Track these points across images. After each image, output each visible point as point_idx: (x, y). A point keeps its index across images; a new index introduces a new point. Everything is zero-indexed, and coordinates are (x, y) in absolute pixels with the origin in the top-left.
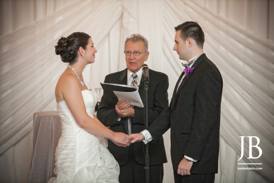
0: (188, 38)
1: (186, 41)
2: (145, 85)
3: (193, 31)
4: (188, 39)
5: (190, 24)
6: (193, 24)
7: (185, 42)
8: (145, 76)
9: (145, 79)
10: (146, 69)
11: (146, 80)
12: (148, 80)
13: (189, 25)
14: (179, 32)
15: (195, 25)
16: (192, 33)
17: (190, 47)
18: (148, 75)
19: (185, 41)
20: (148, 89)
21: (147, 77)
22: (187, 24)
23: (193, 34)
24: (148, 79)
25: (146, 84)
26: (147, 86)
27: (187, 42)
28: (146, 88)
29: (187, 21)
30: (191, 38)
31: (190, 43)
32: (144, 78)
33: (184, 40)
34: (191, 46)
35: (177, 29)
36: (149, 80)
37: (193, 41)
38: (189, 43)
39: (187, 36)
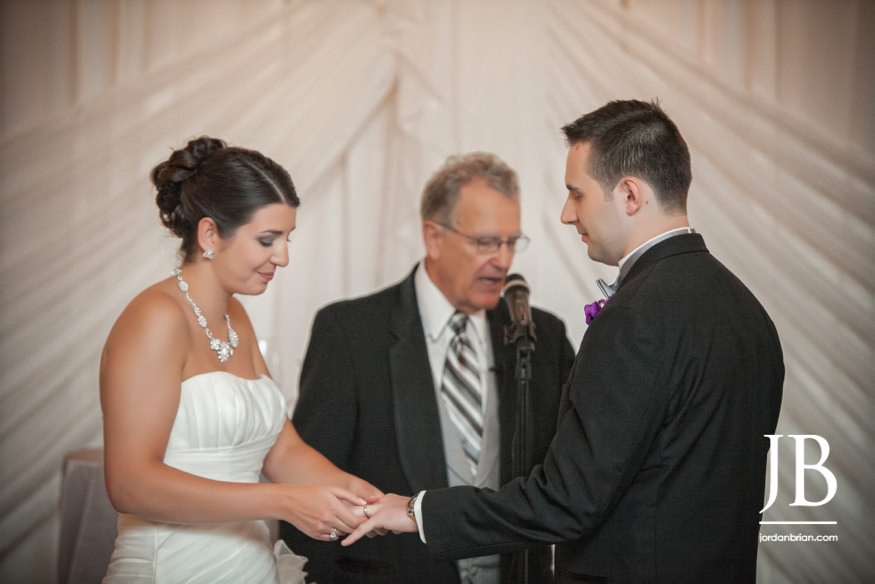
0: (622, 176)
1: (617, 190)
2: (518, 355)
3: (645, 147)
4: (622, 180)
5: (630, 114)
6: (638, 112)
7: (609, 196)
8: (518, 321)
9: (517, 334)
10: (519, 293)
11: (520, 339)
12: (531, 339)
13: (622, 118)
14: (585, 149)
15: (649, 114)
16: (640, 155)
17: (630, 214)
18: (530, 319)
19: (614, 187)
20: (530, 376)
21: (527, 327)
22: (613, 115)
23: (643, 159)
24: (533, 334)
25: (523, 355)
26: (524, 361)
27: (619, 194)
28: (523, 371)
29: (615, 99)
30: (635, 175)
31: (631, 197)
32: (515, 328)
33: (608, 184)
34: (637, 210)
35: (575, 132)
36: (535, 337)
37: (645, 189)
38: (629, 197)
39: (618, 169)
